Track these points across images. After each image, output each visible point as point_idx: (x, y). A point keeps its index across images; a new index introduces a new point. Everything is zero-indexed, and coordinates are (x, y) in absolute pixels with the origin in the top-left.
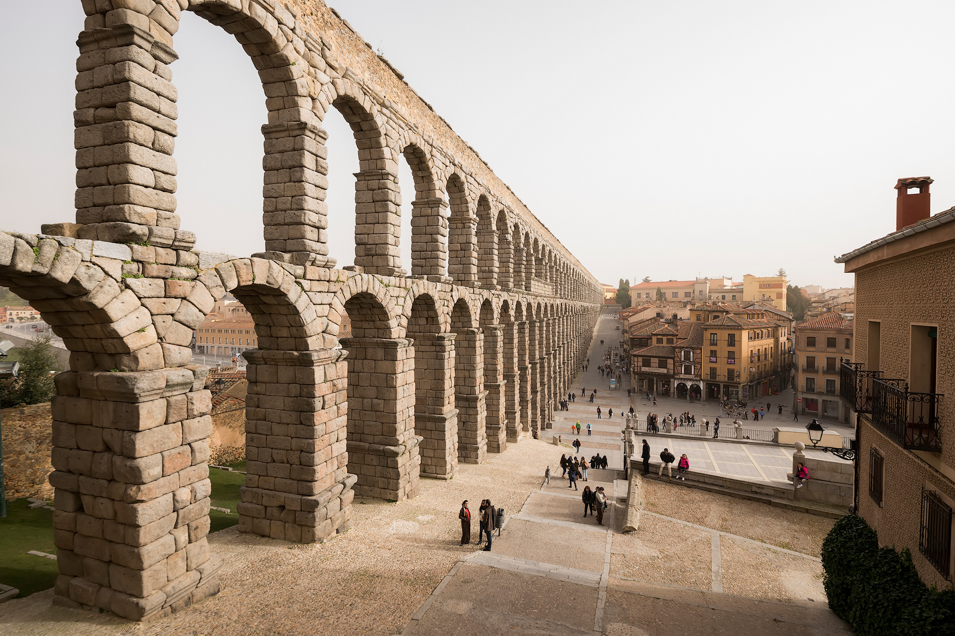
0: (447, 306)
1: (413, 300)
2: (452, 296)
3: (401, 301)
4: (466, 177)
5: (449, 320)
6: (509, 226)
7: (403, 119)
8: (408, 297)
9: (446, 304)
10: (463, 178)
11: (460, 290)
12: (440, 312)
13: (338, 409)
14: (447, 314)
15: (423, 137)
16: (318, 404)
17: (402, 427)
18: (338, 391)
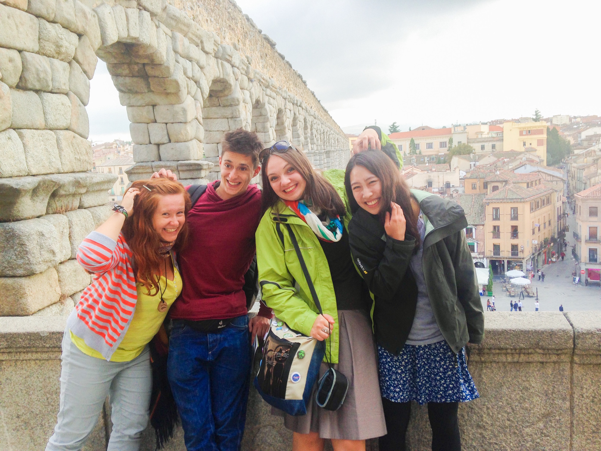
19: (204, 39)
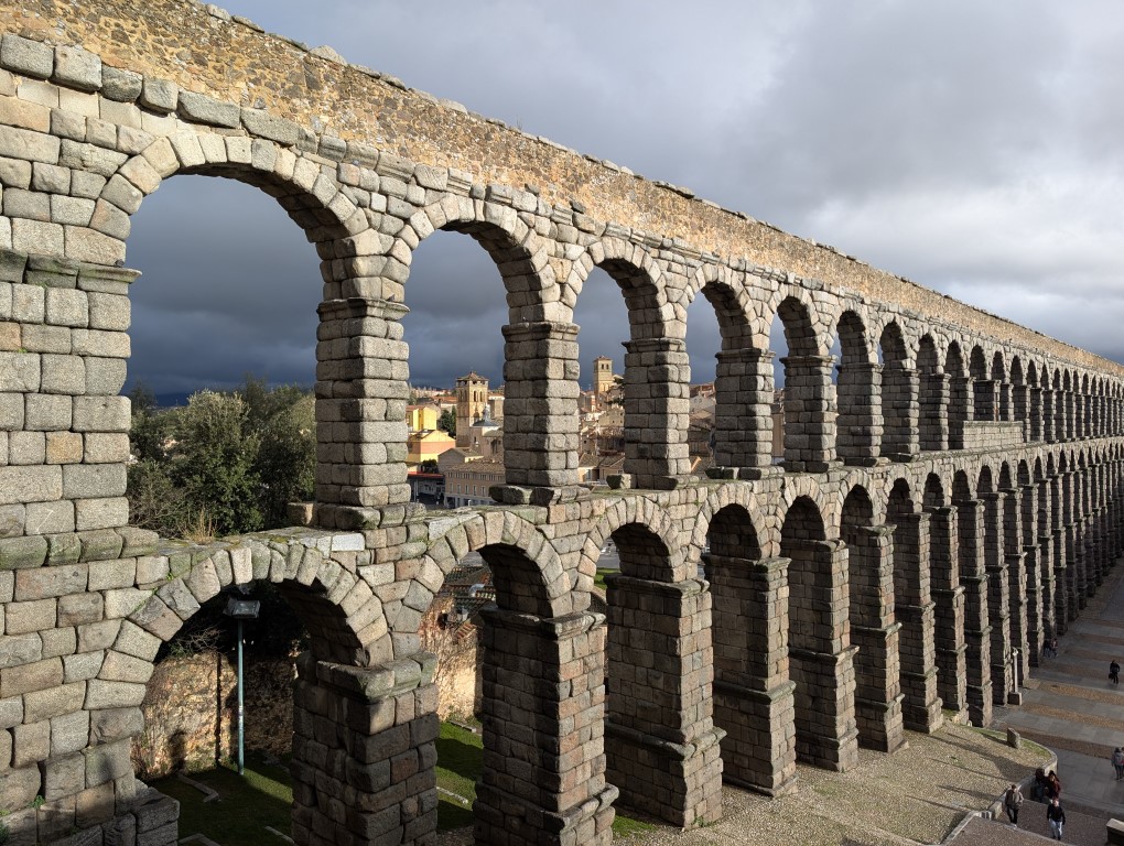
0: (775, 514)
1: (710, 517)
2: (783, 496)
3: (689, 524)
4: (811, 295)
5: (778, 536)
6: (907, 345)
7: (694, 254)
8: (701, 516)
9: (772, 512)
10: (805, 298)
11: (799, 485)
12: (759, 527)
13: (592, 695)
14: (775, 526)
15: (728, 266)
16: (563, 691)
17: (692, 716)
18: (592, 671)
19: (416, 174)
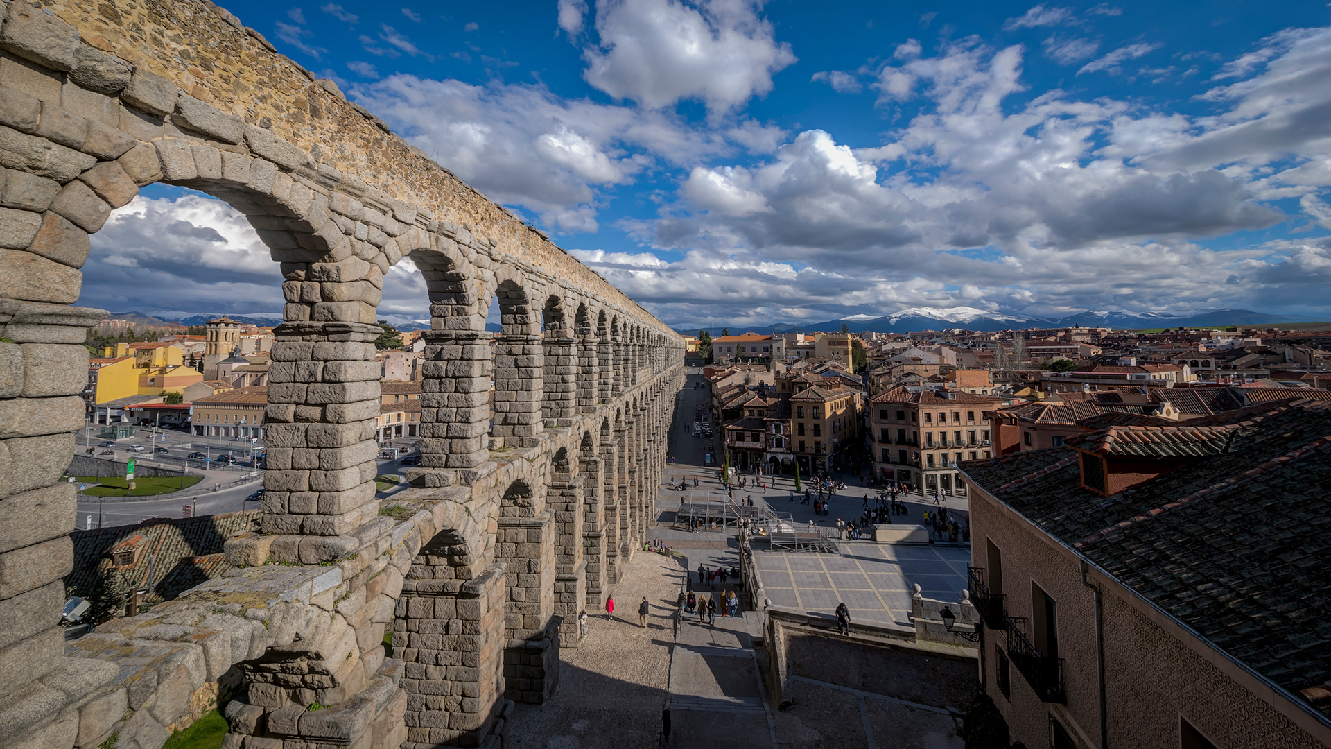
19: (394, 208)
